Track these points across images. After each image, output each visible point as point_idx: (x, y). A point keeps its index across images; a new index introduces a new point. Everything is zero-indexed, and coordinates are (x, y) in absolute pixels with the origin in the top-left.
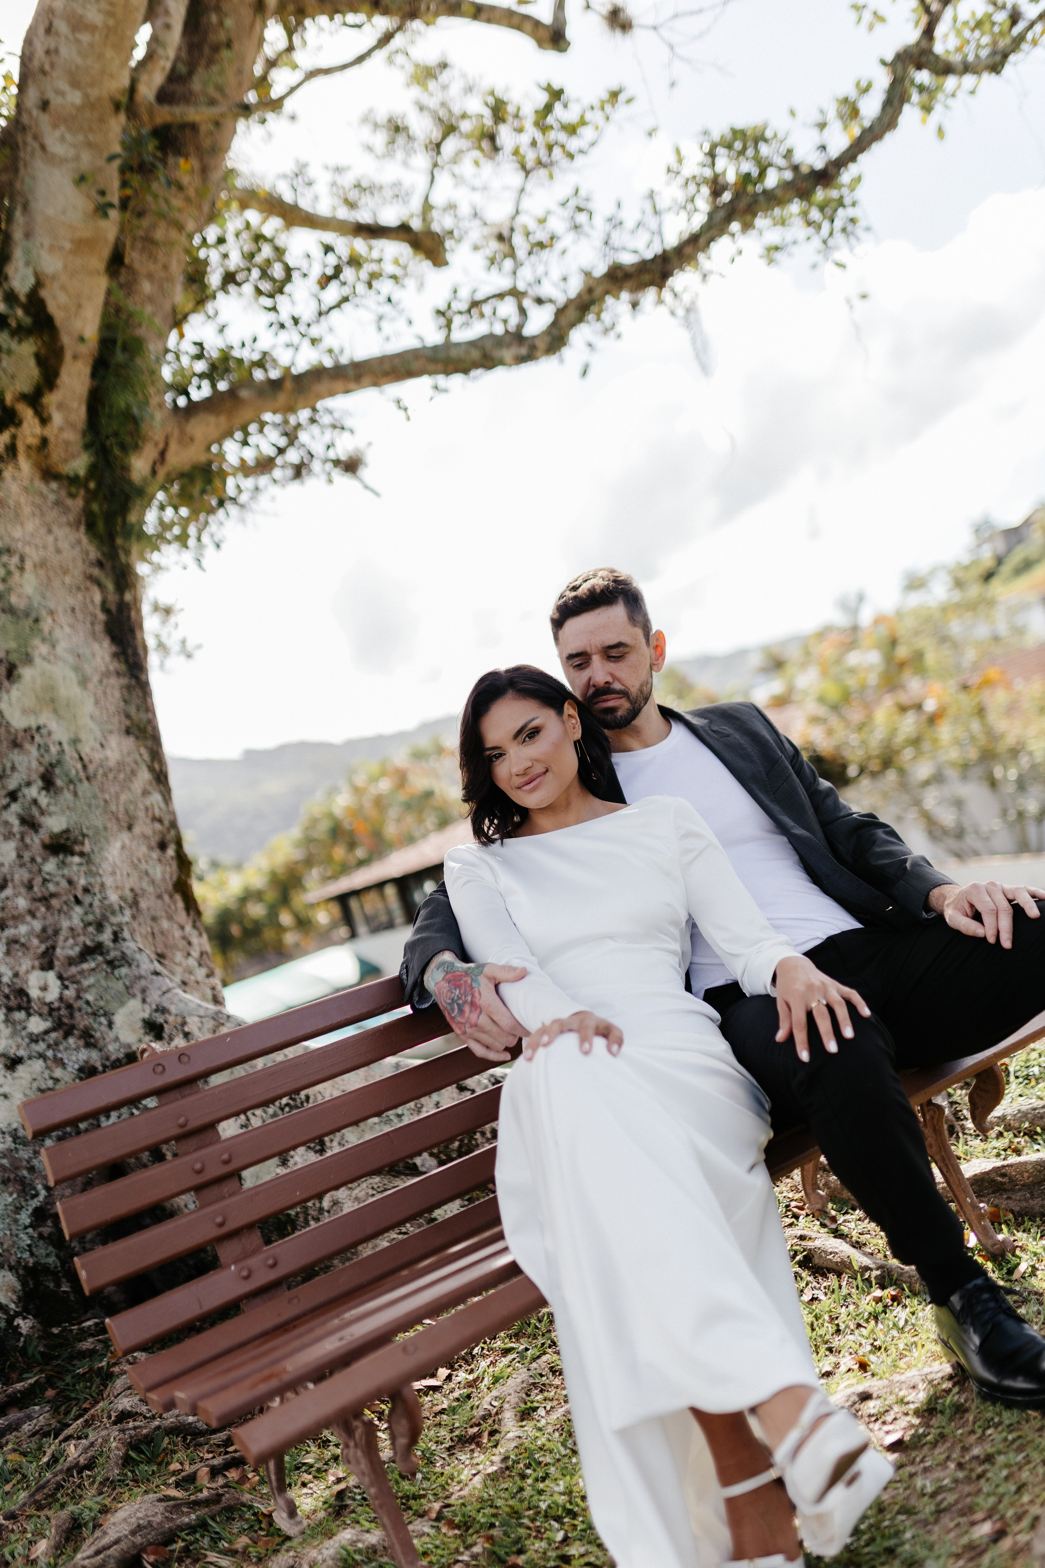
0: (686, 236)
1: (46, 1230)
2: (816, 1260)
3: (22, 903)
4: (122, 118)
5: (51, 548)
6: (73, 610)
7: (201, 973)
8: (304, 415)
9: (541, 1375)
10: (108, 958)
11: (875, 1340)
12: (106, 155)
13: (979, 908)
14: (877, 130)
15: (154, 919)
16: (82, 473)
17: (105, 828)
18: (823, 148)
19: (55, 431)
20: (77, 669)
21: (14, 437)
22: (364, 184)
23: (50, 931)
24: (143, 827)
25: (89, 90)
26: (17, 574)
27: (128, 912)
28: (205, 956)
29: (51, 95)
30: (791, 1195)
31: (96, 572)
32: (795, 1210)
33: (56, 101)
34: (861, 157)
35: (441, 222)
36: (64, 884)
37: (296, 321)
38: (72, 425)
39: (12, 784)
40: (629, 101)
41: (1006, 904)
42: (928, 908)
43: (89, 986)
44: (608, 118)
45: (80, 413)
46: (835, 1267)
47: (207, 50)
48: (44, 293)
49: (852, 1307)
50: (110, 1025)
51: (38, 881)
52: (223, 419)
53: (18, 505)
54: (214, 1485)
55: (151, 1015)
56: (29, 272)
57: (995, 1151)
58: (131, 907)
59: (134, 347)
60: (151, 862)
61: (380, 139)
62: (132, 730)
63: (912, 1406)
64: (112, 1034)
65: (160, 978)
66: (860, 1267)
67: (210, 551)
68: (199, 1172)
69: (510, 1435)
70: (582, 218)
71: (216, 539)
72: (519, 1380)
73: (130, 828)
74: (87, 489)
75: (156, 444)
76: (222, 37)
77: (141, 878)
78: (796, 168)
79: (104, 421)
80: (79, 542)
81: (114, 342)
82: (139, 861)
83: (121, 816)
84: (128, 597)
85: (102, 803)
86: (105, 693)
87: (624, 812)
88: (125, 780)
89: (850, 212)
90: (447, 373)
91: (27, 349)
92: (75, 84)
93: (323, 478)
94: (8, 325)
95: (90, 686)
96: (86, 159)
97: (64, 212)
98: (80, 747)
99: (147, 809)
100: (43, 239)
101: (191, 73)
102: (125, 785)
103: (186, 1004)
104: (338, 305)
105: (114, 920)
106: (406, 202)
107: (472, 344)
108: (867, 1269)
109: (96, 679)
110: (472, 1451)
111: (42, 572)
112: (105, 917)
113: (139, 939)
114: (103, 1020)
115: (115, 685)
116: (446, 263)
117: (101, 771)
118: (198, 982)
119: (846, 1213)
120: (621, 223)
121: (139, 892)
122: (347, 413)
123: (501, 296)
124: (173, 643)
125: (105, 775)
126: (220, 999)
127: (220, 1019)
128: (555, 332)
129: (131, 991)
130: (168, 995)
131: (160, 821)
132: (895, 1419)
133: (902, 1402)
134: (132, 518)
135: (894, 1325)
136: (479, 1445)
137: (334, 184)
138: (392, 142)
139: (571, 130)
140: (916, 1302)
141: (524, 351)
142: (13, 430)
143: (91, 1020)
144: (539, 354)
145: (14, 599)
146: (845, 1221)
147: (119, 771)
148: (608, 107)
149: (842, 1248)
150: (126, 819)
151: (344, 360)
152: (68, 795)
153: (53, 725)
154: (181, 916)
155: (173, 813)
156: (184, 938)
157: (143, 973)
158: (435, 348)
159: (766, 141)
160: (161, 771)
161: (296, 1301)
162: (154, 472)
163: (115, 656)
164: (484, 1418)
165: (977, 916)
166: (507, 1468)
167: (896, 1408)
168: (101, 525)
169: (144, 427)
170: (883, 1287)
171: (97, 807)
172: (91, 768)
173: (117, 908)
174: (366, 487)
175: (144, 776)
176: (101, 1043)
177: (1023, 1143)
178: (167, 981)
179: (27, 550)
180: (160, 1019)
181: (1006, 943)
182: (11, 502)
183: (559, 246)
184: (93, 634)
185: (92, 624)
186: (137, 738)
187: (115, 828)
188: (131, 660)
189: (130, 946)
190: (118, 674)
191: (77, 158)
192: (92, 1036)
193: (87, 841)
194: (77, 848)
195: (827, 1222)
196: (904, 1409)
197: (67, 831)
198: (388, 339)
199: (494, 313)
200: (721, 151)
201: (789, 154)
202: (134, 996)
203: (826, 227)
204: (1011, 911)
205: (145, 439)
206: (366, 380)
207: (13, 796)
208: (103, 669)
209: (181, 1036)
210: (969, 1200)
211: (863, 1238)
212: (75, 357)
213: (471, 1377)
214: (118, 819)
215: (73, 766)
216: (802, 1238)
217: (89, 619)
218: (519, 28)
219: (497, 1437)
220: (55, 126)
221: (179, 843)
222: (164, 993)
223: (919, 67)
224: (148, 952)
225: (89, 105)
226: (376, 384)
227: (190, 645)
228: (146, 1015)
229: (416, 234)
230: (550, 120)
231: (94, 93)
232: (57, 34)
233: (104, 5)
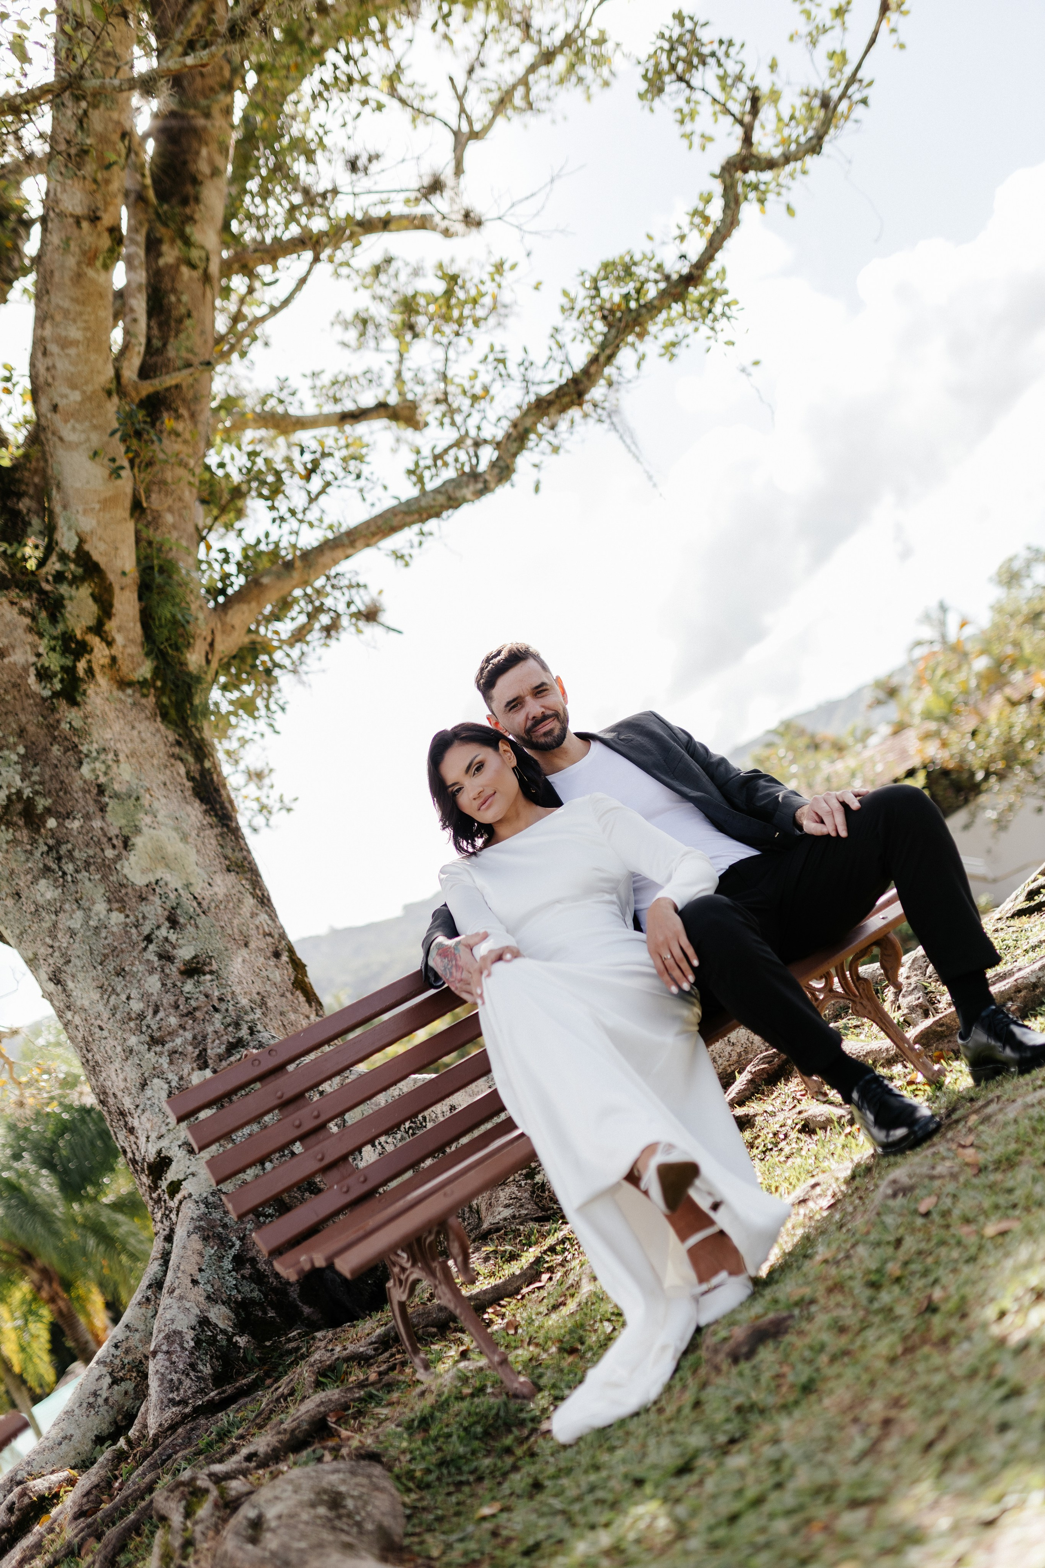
0: (588, 359)
1: (247, 1272)
2: (811, 1125)
3: (173, 1021)
4: (115, 399)
5: (137, 740)
6: (165, 784)
8: (320, 582)
12: (109, 431)
13: (820, 813)
14: (723, 231)
15: (282, 1013)
17: (227, 949)
18: (685, 256)
19: (120, 649)
20: (176, 829)
21: (89, 662)
22: (341, 379)
23: (200, 1038)
24: (257, 942)
25: (85, 388)
26: (114, 766)
29: (57, 400)
31: (177, 750)
32: (800, 1097)
33: (62, 403)
34: (718, 256)
35: (414, 391)
36: (202, 998)
37: (293, 512)
38: (132, 641)
39: (146, 930)
40: (513, 267)
41: (837, 805)
42: (797, 827)
44: (499, 286)
45: (137, 631)
46: (823, 1125)
47: (173, 324)
48: (87, 547)
51: (182, 1001)
52: (254, 604)
53: (104, 713)
56: (73, 533)
58: (260, 1007)
59: (168, 569)
60: (270, 969)
61: (352, 335)
62: (232, 868)
67: (279, 715)
68: (300, 1127)
70: (502, 367)
71: (281, 704)
73: (246, 945)
74: (156, 688)
75: (204, 639)
76: (183, 310)
77: (264, 983)
78: (667, 278)
79: (157, 631)
80: (158, 730)
81: (151, 568)
82: (260, 969)
83: (237, 937)
84: (207, 764)
85: (220, 929)
86: (204, 843)
87: (560, 811)
88: (234, 908)
89: (726, 299)
90: (423, 521)
91: (84, 592)
92: (73, 387)
93: (352, 629)
94: (66, 578)
95: (191, 840)
96: (96, 439)
97: (88, 482)
98: (192, 889)
99: (257, 927)
100: (77, 506)
101: (165, 345)
102: (236, 912)
104: (323, 491)
105: (248, 1018)
106: (380, 383)
107: (437, 491)
109: (194, 834)
111: (134, 761)
112: (240, 1018)
113: (272, 1030)
115: (211, 836)
116: (425, 424)
117: (213, 905)
120: (532, 363)
121: (265, 994)
122: (356, 573)
123: (458, 444)
124: (272, 802)
125: (217, 907)
128: (502, 464)
131: (270, 935)
132: (834, 1192)
133: (838, 1180)
134: (197, 701)
137: (314, 387)
138: (363, 334)
139: (472, 303)
142: (87, 656)
144: (493, 485)
145: (116, 787)
147: (228, 901)
148: (497, 277)
149: (826, 1110)
150: (242, 938)
151: (342, 530)
152: (191, 929)
153: (168, 877)
154: (305, 1008)
155: (280, 928)
158: (408, 502)
159: (636, 264)
160: (263, 895)
162: (208, 662)
163: (206, 812)
165: (822, 821)
168: (172, 712)
169: (191, 628)
171: (216, 934)
172: (205, 904)
173: (248, 1008)
175: (250, 902)
179: (118, 745)
181: (843, 833)
182: (98, 712)
184: (185, 799)
185: (182, 791)
186: (238, 873)
187: (234, 947)
188: (221, 813)
189: (264, 1036)
190: (211, 826)
191: (88, 440)
193: (213, 962)
194: (207, 969)
195: (820, 1098)
196: (839, 1183)
197: (196, 957)
198: (373, 505)
199: (457, 460)
200: (601, 284)
201: (659, 268)
204: (842, 809)
205: (193, 637)
206: (359, 544)
207: (149, 939)
208: (199, 824)
212: (122, 589)
214: (235, 940)
215: (190, 905)
216: (800, 1113)
217: (179, 788)
220: (66, 421)
221: (291, 951)
223: (745, 171)
225: (87, 398)
226: (368, 545)
227: (287, 800)
229: (394, 407)
230: (455, 299)
231: (89, 389)
232: (52, 354)
233: (80, 324)
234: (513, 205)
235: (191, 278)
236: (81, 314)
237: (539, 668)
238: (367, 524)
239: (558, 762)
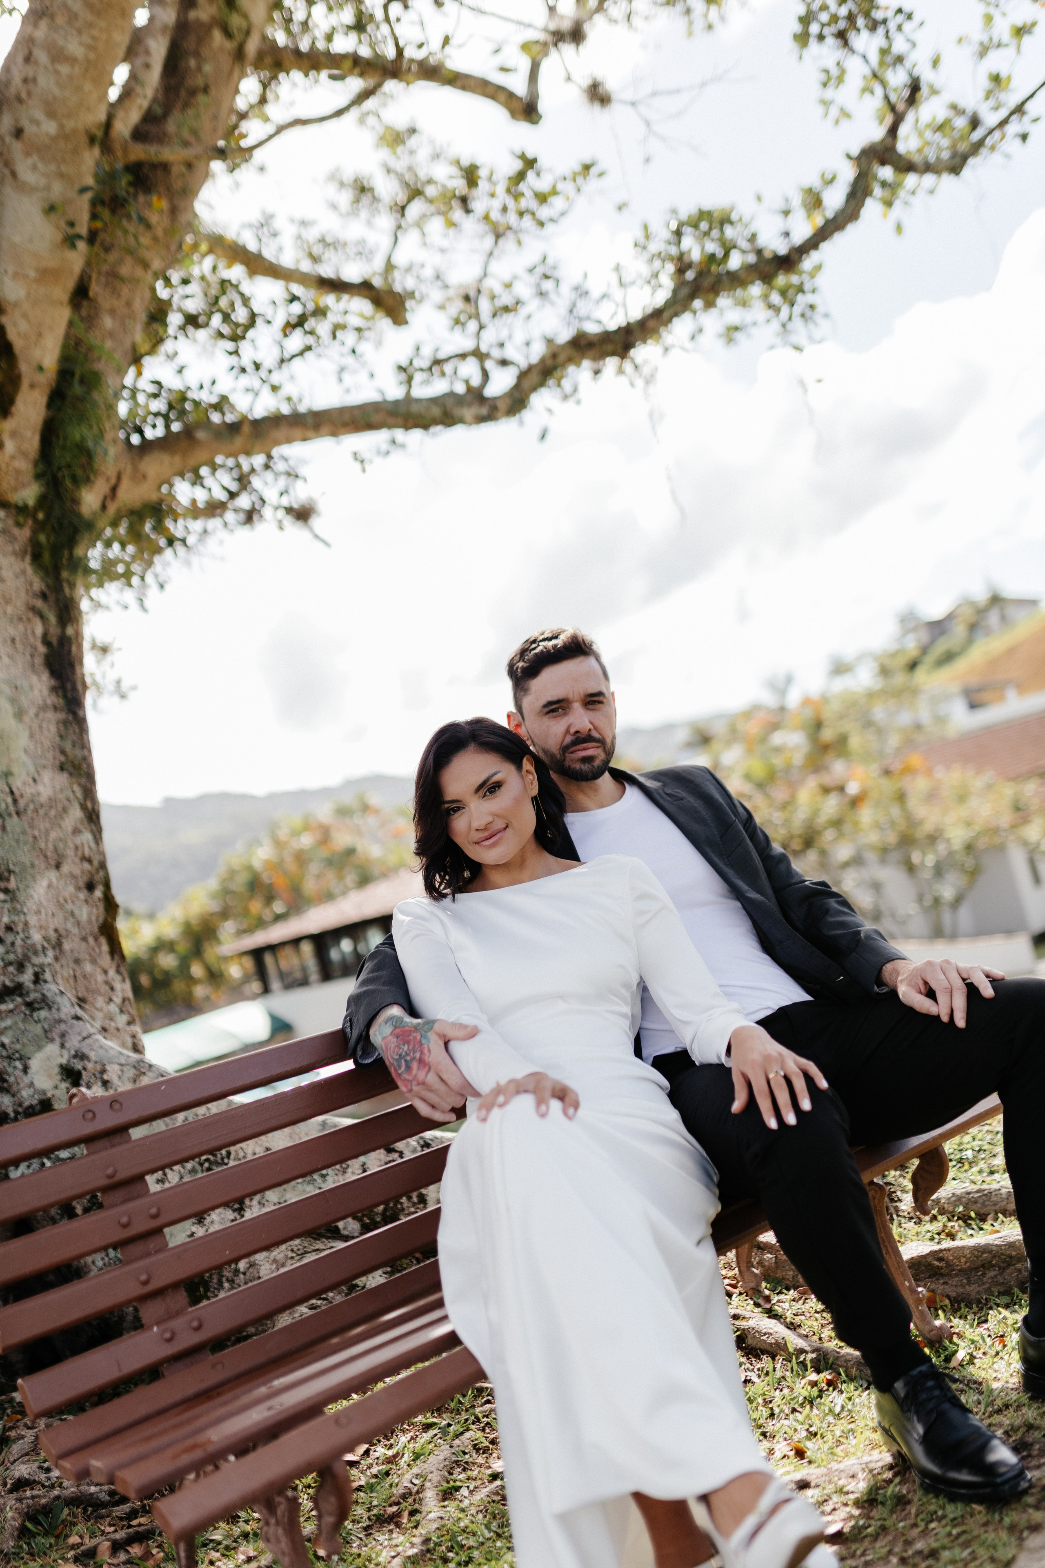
0: (649, 311)
2: (750, 1341)
4: (96, 151)
6: (13, 640)
7: (122, 1020)
8: (258, 460)
9: (465, 1453)
10: (27, 999)
11: (811, 1426)
12: (77, 187)
13: (934, 986)
14: (839, 221)
15: (77, 961)
16: (31, 502)
17: (33, 866)
18: (787, 234)
19: (7, 459)
20: (13, 701)
22: (329, 240)
24: (72, 866)
25: (65, 122)
27: (50, 953)
28: (127, 1002)
29: (25, 123)
30: (724, 1272)
31: (39, 603)
32: (729, 1288)
33: (30, 129)
34: (824, 246)
35: (401, 283)
37: (257, 366)
40: (601, 175)
41: (960, 982)
42: (880, 982)
43: (6, 1028)
44: (579, 190)
45: (33, 443)
46: (769, 1348)
47: (183, 93)
48: (4, 320)
49: (786, 1391)
50: (26, 1070)
52: (177, 459)
54: (115, 1561)
55: (69, 1061)
57: (929, 1234)
58: (54, 948)
59: (92, 381)
60: (77, 903)
61: (345, 198)
62: (66, 766)
63: (852, 1496)
64: (26, 1080)
65: (81, 1023)
66: (795, 1350)
67: (153, 591)
68: (125, 1226)
69: (432, 1516)
70: (548, 285)
71: (161, 579)
72: (441, 1457)
73: (58, 866)
74: (35, 519)
75: (108, 480)
76: (200, 81)
77: (66, 919)
78: (759, 252)
79: (57, 452)
80: (24, 572)
81: (72, 374)
82: (66, 901)
83: (49, 854)
84: (70, 631)
85: (31, 839)
86: (41, 727)
87: (578, 870)
88: (55, 817)
89: (810, 298)
90: (407, 427)
92: (51, 114)
93: (274, 526)
95: (26, 719)
96: (57, 189)
97: (31, 240)
98: (11, 780)
99: (77, 848)
100: (8, 265)
101: (166, 114)
102: (56, 823)
103: (106, 1051)
104: (301, 354)
105: (36, 960)
106: (369, 260)
107: (434, 401)
108: (802, 1351)
109: (32, 712)
110: (391, 1531)
112: (27, 957)
113: (60, 981)
114: (18, 1064)
115: (51, 721)
116: (406, 323)
117: (31, 807)
118: (118, 1029)
119: (780, 1293)
120: (587, 293)
121: (63, 933)
122: (304, 462)
123: (463, 356)
124: (107, 683)
125: (36, 811)
126: (140, 1048)
127: (141, 1068)
128: (517, 395)
129: (49, 1035)
130: (87, 1041)
131: (89, 861)
132: (834, 1509)
133: (841, 1491)
134: (79, 551)
135: (830, 1410)
136: (398, 1525)
137: (299, 237)
138: (357, 201)
139: (542, 198)
140: (852, 1387)
141: (484, 411)
143: (5, 1064)
144: (499, 414)
146: (779, 1301)
147: (51, 807)
148: (580, 180)
149: (776, 1329)
150: (56, 857)
151: (302, 409)
154: (106, 960)
155: (102, 854)
156: (107, 983)
157: (63, 1017)
158: (397, 402)
159: (731, 223)
160: (93, 809)
161: (219, 1367)
162: (104, 507)
163: (54, 689)
164: (404, 1497)
165: (931, 994)
166: (428, 1551)
167: (835, 1498)
168: (47, 557)
169: (97, 461)
170: (818, 1371)
171: (25, 844)
172: (22, 803)
173: (39, 948)
174: (316, 536)
175: (76, 813)
176: (15, 1088)
177: (957, 1228)
178: (88, 1026)
180: (78, 1065)
181: (960, 1022)
183: (523, 311)
184: (33, 666)
185: (32, 656)
186: (71, 774)
187: (43, 866)
188: (69, 695)
189: (51, 989)
190: (55, 708)
191: (48, 188)
192: (5, 1081)
193: (12, 878)
194: (2, 885)
195: (761, 1301)
196: (844, 1499)
198: (348, 391)
199: (455, 373)
200: (687, 230)
201: (753, 238)
202: (52, 1040)
203: (785, 311)
204: (965, 990)
205: (96, 473)
206: (325, 429)
208: (41, 702)
209: (100, 1084)
210: (907, 1284)
211: (797, 1320)
212: (32, 386)
213: (390, 1453)
214: (46, 857)
215: (3, 800)
217: (29, 650)
218: (493, 97)
219: (418, 1517)
220: (27, 154)
221: (107, 885)
222: (84, 1038)
223: (883, 163)
224: (69, 995)
225: (64, 135)
226: (334, 434)
227: (125, 685)
228: (64, 1061)
229: (377, 292)
230: (522, 187)
231: (70, 124)
232: (36, 63)
233: (86, 39)
234: (654, 94)
235: (222, 48)
236: (91, 25)
237: (600, 672)
238: (342, 410)
239: (582, 798)
